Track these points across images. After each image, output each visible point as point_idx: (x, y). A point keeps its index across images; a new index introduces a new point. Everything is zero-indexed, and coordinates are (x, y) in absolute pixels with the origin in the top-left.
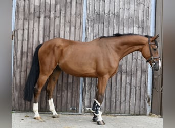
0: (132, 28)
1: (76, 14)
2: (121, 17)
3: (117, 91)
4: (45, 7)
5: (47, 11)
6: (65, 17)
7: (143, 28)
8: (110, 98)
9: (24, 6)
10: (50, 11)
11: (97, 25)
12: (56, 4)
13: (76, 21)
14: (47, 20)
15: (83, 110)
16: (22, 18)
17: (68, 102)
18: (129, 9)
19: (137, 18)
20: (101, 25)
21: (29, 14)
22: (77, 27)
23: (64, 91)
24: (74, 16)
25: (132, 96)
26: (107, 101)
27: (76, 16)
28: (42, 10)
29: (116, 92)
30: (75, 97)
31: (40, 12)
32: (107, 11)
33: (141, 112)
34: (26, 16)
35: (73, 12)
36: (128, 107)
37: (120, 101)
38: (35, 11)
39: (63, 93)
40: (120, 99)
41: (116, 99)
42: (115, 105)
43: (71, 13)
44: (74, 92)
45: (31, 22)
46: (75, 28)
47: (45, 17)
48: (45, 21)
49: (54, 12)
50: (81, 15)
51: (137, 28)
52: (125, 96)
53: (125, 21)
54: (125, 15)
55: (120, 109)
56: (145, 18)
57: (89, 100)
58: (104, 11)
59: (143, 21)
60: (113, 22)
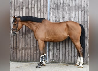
0: (78, 12)
1: (43, 5)
2: (70, 5)
3: (69, 50)
4: (26, 2)
5: (27, 5)
6: (37, 7)
7: (85, 11)
8: (65, 54)
9: (14, 3)
10: (29, 5)
11: (56, 11)
13: (44, 9)
14: (27, 9)
15: (49, 61)
16: (14, 9)
19: (81, 5)
20: (59, 11)
21: (17, 7)
22: (44, 13)
23: (38, 50)
24: (43, 6)
26: (63, 56)
27: (44, 7)
28: (24, 4)
31: (23, 5)
32: (62, 3)
33: (85, 63)
34: (16, 8)
35: (42, 5)
37: (71, 56)
38: (20, 5)
39: (37, 51)
40: (71, 55)
41: (68, 55)
42: (68, 58)
43: (40, 5)
45: (18, 12)
46: (43, 14)
47: (26, 8)
48: (26, 11)
49: (31, 5)
50: (46, 6)
51: (81, 12)
52: (74, 53)
53: (73, 8)
54: (73, 4)
56: (86, 4)
57: (52, 55)
58: (60, 2)
59: (84, 7)
60: (66, 8)
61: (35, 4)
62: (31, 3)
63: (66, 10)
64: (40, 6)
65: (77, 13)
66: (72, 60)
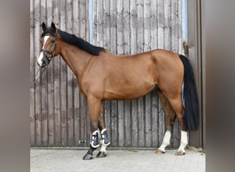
0: (156, 30)
1: (79, 18)
2: (139, 16)
3: (140, 116)
4: (40, 12)
5: (43, 18)
6: (66, 23)
7: (171, 28)
8: (131, 126)
11: (108, 30)
12: (53, 8)
13: (80, 27)
17: (76, 133)
18: (149, 4)
19: (162, 15)
20: (113, 29)
22: (82, 36)
23: (70, 119)
24: (78, 21)
25: (160, 123)
26: (126, 130)
27: (80, 21)
28: (37, 17)
29: (138, 117)
30: (84, 127)
31: (34, 19)
32: (119, 11)
33: (174, 145)
35: (76, 16)
36: (156, 138)
37: (145, 131)
39: (69, 122)
40: (145, 127)
41: (138, 128)
42: (138, 136)
43: (73, 17)
44: (82, 121)
47: (41, 26)
49: (51, 18)
50: (86, 19)
51: (162, 30)
52: (151, 123)
53: (145, 22)
54: (144, 13)
55: (145, 141)
56: (173, 12)
58: (116, 9)
59: (170, 19)
60: (129, 23)
61: (60, 15)
62: (51, 13)
63: (130, 27)
64: (72, 20)
65: (153, 33)
66: (147, 139)
